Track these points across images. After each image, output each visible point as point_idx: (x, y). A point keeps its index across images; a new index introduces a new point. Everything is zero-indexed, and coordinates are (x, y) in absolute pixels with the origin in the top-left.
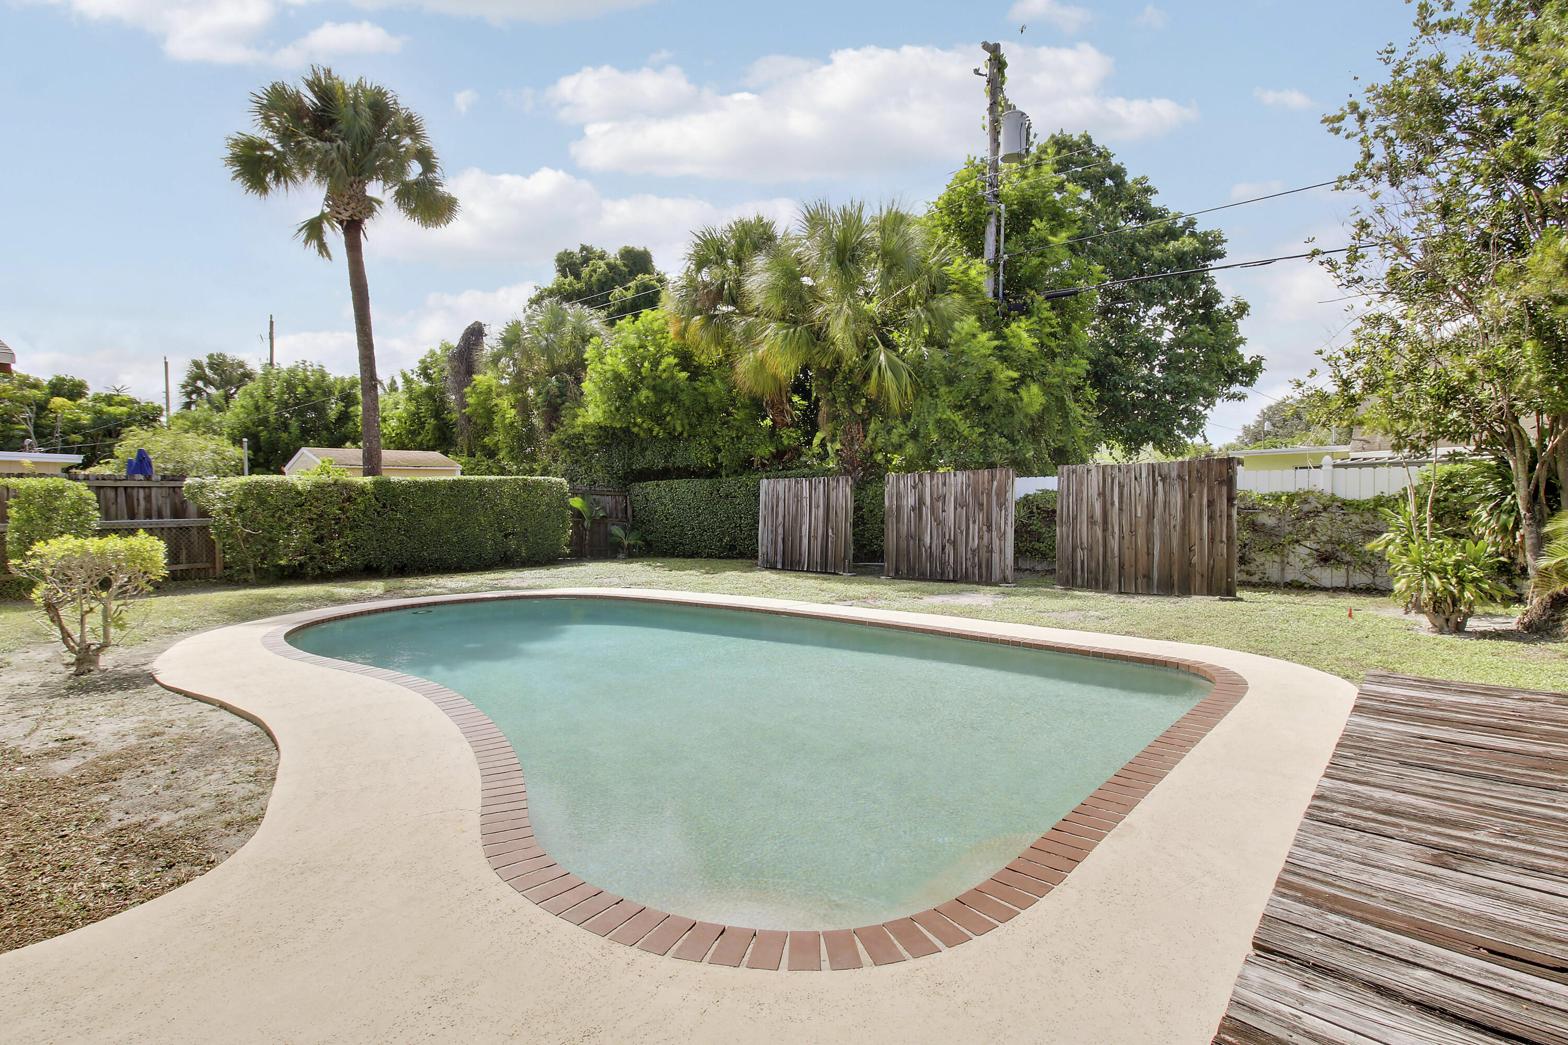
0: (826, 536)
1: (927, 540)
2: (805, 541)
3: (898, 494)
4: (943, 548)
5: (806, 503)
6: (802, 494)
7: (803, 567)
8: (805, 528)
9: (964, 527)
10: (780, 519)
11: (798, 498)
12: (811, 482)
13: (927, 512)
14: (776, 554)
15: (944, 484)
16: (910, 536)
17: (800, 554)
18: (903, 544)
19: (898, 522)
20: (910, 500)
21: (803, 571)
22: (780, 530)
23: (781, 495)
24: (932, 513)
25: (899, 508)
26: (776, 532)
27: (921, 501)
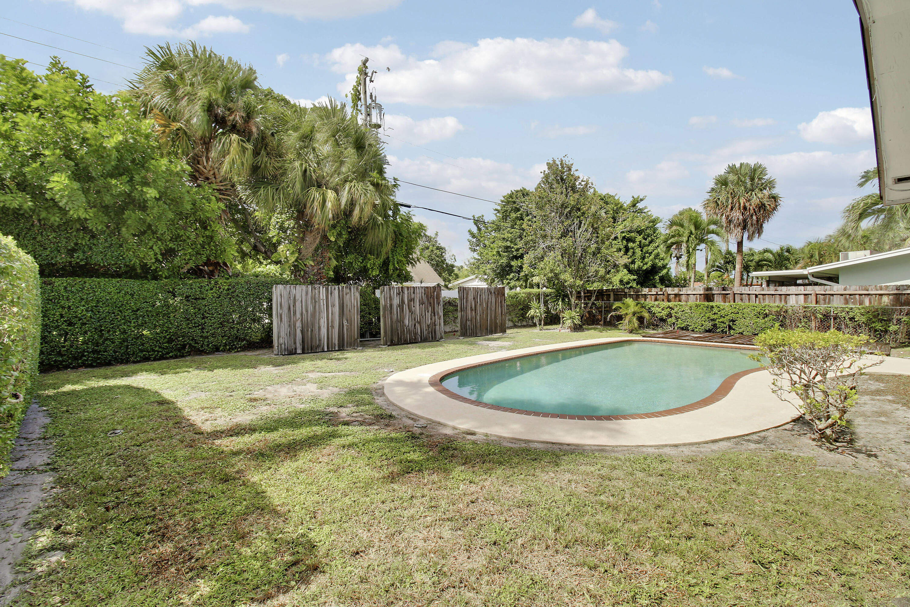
0: (341, 326)
1: (407, 322)
2: (324, 331)
3: (390, 297)
4: (415, 325)
5: (323, 304)
6: (319, 297)
7: (323, 348)
8: (323, 323)
9: (424, 314)
10: (298, 315)
11: (315, 301)
12: (327, 289)
13: (406, 307)
14: (295, 343)
15: (414, 293)
16: (397, 321)
17: (320, 340)
18: (394, 326)
19: (391, 313)
20: (396, 301)
21: (324, 351)
22: (299, 324)
23: (298, 297)
24: (409, 308)
25: (391, 305)
26: (295, 326)
27: (403, 301)
